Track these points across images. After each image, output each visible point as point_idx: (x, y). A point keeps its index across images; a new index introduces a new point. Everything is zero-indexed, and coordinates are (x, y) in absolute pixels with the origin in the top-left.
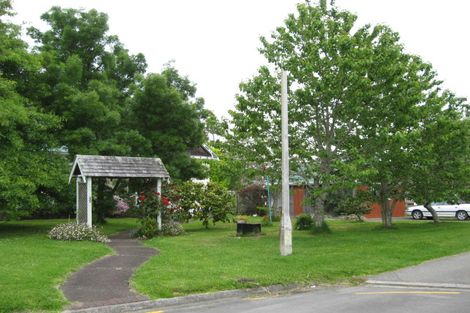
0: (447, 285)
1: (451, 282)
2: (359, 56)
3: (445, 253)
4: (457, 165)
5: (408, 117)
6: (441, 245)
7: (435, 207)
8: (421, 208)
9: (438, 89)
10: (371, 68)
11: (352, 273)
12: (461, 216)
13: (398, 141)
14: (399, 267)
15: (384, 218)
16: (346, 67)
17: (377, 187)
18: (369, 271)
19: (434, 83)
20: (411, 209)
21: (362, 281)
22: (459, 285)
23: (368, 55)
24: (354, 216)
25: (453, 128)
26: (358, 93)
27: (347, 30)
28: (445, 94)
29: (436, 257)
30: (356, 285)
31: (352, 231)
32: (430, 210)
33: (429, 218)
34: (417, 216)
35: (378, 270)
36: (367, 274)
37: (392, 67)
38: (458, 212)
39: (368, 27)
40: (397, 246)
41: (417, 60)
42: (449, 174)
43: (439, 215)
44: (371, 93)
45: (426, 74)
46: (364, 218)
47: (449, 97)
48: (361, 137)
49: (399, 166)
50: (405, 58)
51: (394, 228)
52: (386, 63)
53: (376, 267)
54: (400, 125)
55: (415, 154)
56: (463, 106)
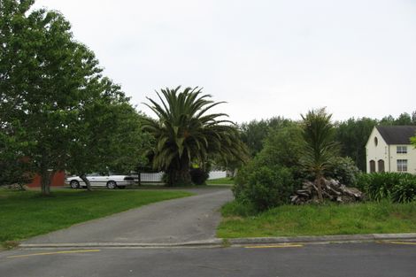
0: (90, 244)
1: (94, 242)
2: (30, 37)
3: (92, 217)
4: (109, 143)
5: (69, 98)
6: (91, 210)
7: (89, 178)
8: (78, 178)
9: (99, 77)
10: (40, 50)
11: (6, 238)
12: (111, 186)
13: (57, 119)
14: (51, 231)
15: (43, 187)
16: (16, 46)
17: (38, 159)
18: (21, 235)
19: (96, 70)
20: (70, 179)
21: (15, 245)
22: (100, 244)
23: (38, 37)
24: (17, 185)
25: (107, 111)
26: (25, 71)
27: (23, 11)
28: (104, 81)
29: (84, 220)
30: (9, 249)
31: (12, 199)
32: (85, 180)
33: (84, 187)
34: (74, 185)
35: (31, 234)
36: (21, 238)
37: (58, 53)
38: (109, 182)
39: (42, 12)
40: (51, 212)
41: (83, 48)
42: (101, 150)
43: (92, 184)
44: (36, 73)
45: (88, 62)
46: (26, 187)
47: (107, 84)
48: (26, 112)
49: (59, 141)
50: (73, 46)
51: (52, 196)
52: (55, 47)
53: (31, 231)
54: (62, 105)
55: (74, 131)
56: (118, 93)
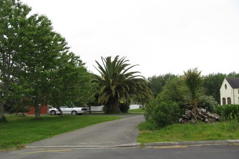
0: (65, 146)
1: (68, 145)
2: (29, 29)
3: (65, 131)
4: (73, 89)
5: (51, 63)
6: (64, 127)
7: (62, 109)
8: (55, 109)
9: (67, 51)
10: (35, 36)
11: (18, 143)
12: (74, 113)
13: (45, 75)
14: (43, 139)
15: (36, 114)
16: (22, 34)
17: (33, 98)
18: (27, 142)
19: (66, 48)
20: (50, 110)
21: (23, 147)
22: (71, 146)
23: (34, 29)
24: (21, 113)
25: (72, 70)
26: (27, 48)
27: (25, 15)
28: (70, 54)
29: (61, 133)
30: (20, 149)
31: (19, 121)
32: (60, 110)
33: (59, 114)
34: (53, 113)
36: (26, 143)
37: (46, 38)
38: (72, 111)
39: (36, 15)
40: (42, 128)
41: (58, 35)
42: (69, 93)
43: (64, 113)
44: (33, 49)
45: (62, 43)
46: (26, 114)
47: (72, 55)
48: (27, 72)
49: (45, 88)
50: (53, 34)
51: (41, 119)
52: (43, 35)
53: (31, 139)
54: (47, 67)
55: (54, 82)
56: (78, 60)
